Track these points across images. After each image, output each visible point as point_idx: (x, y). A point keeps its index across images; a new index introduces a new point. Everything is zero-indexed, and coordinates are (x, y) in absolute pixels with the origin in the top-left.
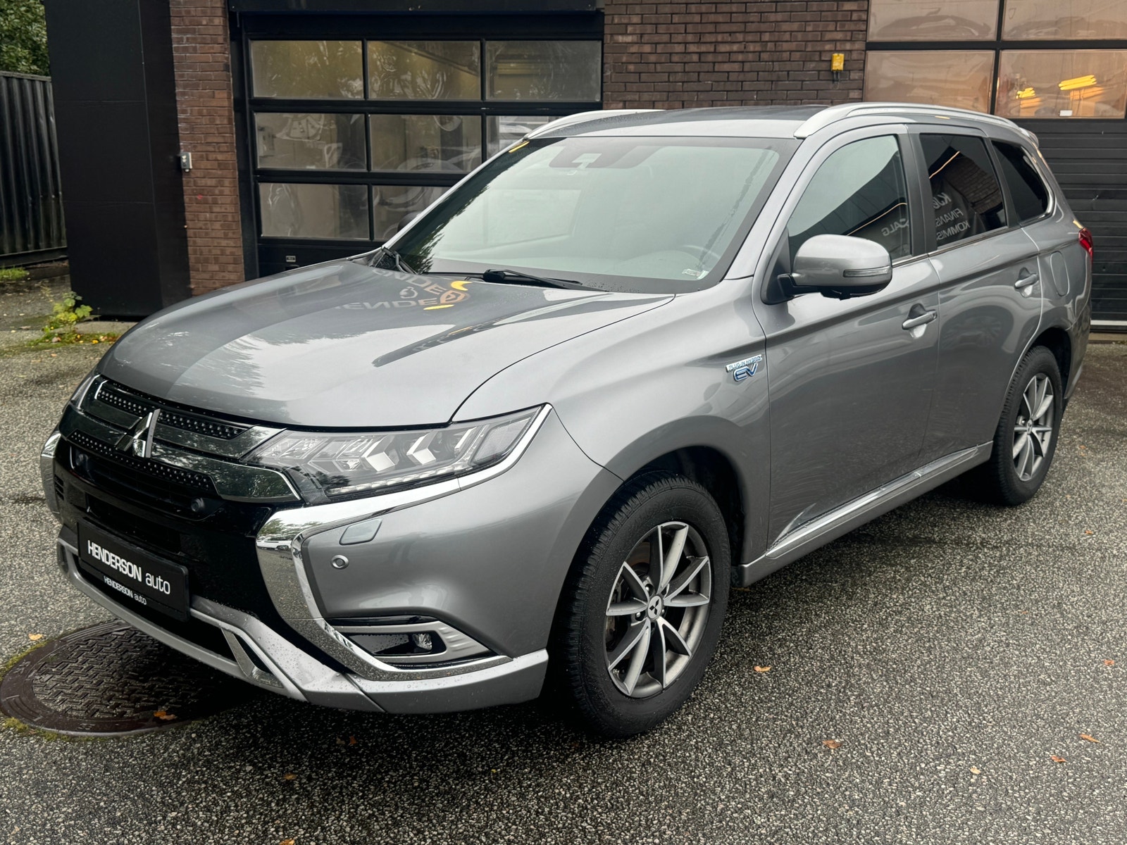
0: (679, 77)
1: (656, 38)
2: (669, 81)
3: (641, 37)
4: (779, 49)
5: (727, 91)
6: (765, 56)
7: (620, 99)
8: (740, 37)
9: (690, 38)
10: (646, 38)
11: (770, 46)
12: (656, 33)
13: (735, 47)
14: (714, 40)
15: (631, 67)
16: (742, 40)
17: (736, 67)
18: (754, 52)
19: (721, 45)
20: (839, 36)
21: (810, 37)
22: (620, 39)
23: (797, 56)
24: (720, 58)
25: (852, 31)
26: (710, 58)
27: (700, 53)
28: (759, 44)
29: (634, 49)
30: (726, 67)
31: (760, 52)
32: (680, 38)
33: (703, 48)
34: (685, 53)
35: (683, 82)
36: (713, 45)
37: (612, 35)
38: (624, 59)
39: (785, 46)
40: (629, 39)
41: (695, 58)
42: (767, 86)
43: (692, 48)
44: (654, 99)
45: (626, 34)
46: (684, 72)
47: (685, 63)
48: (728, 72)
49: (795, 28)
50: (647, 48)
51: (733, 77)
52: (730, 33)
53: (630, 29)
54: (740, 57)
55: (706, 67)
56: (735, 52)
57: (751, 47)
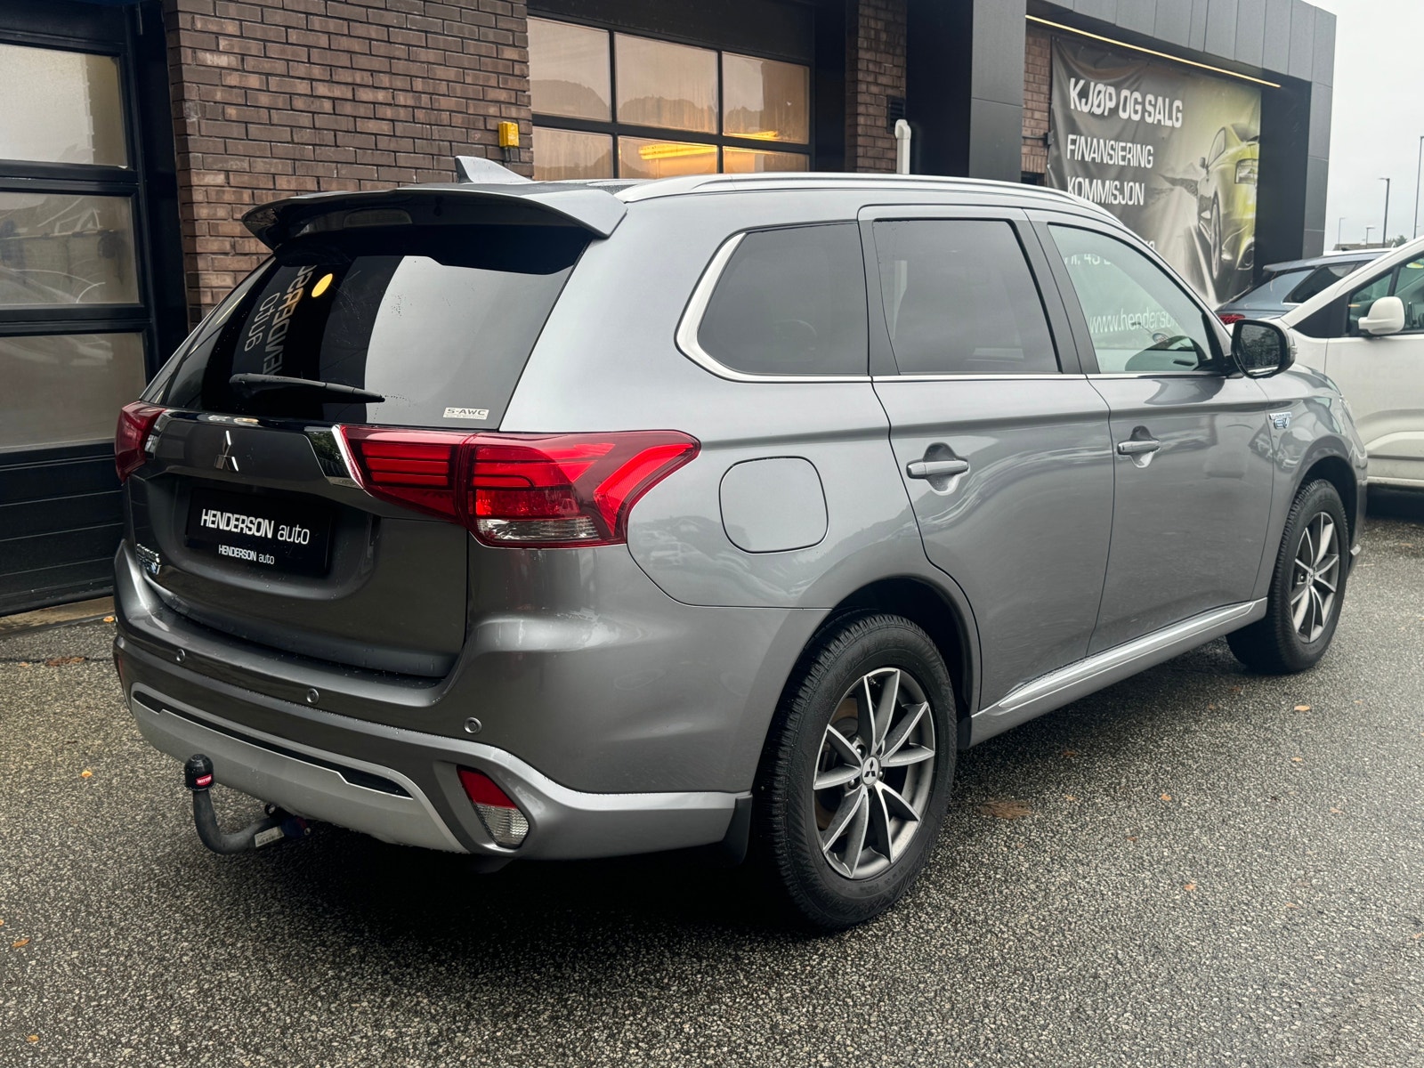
0: (307, 135)
1: (267, 66)
2: (292, 142)
3: (243, 60)
4: (436, 106)
5: (377, 166)
6: (420, 114)
7: (219, 166)
8: (385, 80)
9: (317, 72)
10: (250, 63)
11: (425, 99)
12: (266, 57)
13: (381, 96)
14: (350, 80)
15: (232, 112)
16: (388, 85)
17: (385, 127)
18: (405, 106)
19: (361, 89)
20: (503, 96)
21: (470, 92)
22: (210, 59)
23: (458, 119)
24: (362, 111)
25: (517, 91)
26: (348, 108)
27: (334, 99)
28: (411, 94)
29: (233, 80)
30: (372, 126)
31: (413, 107)
32: (301, 70)
33: (338, 92)
34: (312, 96)
35: (314, 145)
36: (351, 87)
37: (194, 49)
38: (219, 97)
39: (444, 103)
40: (223, 61)
41: (327, 106)
42: (427, 162)
43: (322, 89)
44: (273, 171)
45: (216, 50)
46: (314, 128)
47: (313, 113)
48: (376, 135)
49: (452, 77)
50: (254, 81)
51: (383, 143)
52: (372, 72)
53: (223, 43)
54: (389, 113)
55: (346, 124)
56: (381, 104)
57: (402, 98)
